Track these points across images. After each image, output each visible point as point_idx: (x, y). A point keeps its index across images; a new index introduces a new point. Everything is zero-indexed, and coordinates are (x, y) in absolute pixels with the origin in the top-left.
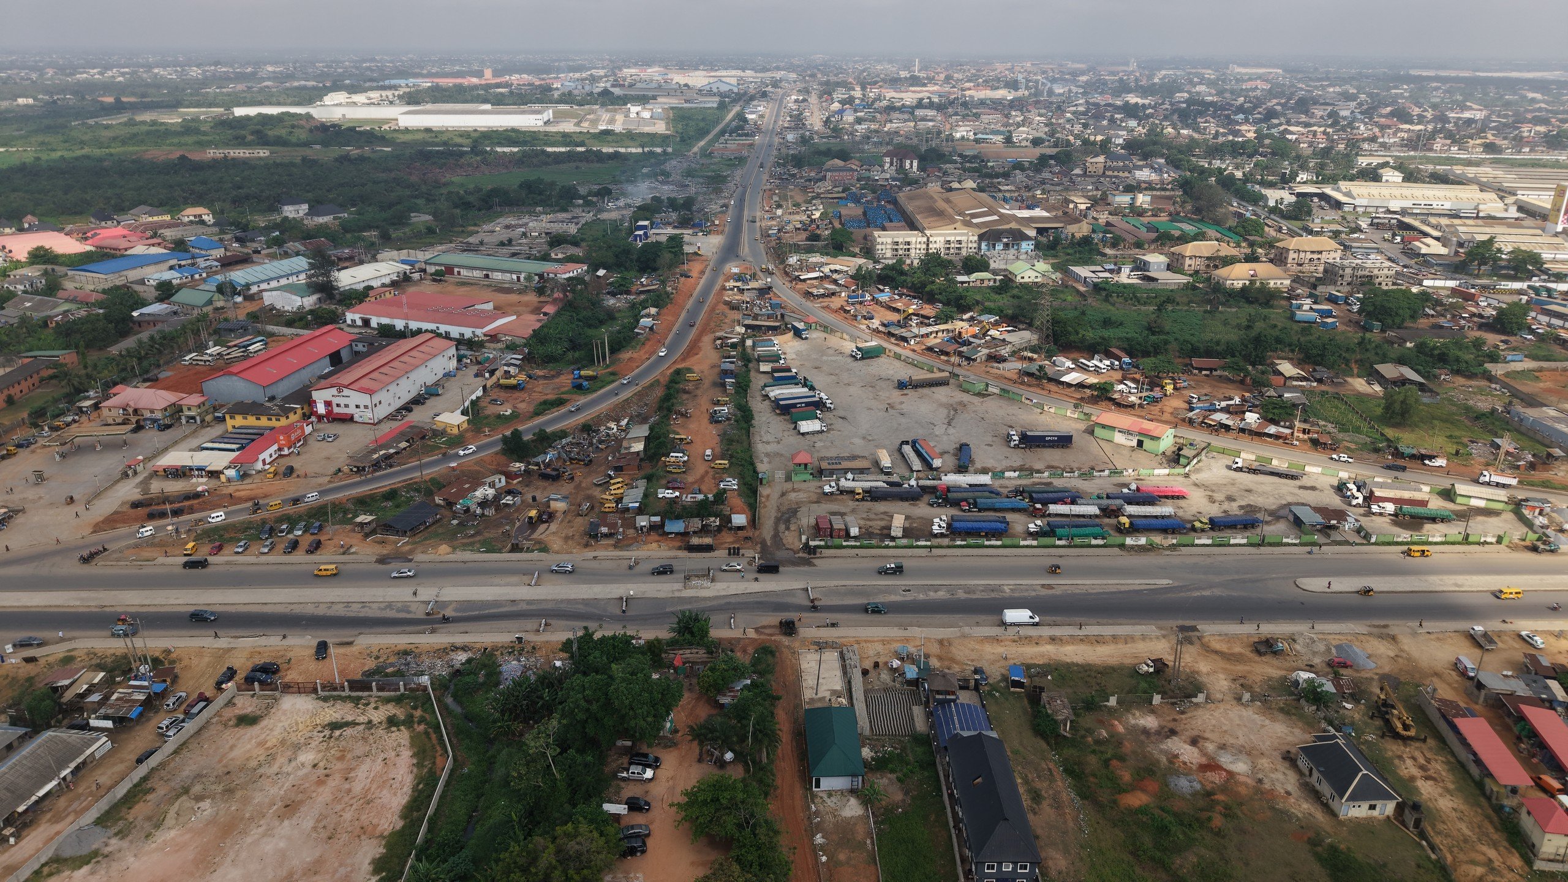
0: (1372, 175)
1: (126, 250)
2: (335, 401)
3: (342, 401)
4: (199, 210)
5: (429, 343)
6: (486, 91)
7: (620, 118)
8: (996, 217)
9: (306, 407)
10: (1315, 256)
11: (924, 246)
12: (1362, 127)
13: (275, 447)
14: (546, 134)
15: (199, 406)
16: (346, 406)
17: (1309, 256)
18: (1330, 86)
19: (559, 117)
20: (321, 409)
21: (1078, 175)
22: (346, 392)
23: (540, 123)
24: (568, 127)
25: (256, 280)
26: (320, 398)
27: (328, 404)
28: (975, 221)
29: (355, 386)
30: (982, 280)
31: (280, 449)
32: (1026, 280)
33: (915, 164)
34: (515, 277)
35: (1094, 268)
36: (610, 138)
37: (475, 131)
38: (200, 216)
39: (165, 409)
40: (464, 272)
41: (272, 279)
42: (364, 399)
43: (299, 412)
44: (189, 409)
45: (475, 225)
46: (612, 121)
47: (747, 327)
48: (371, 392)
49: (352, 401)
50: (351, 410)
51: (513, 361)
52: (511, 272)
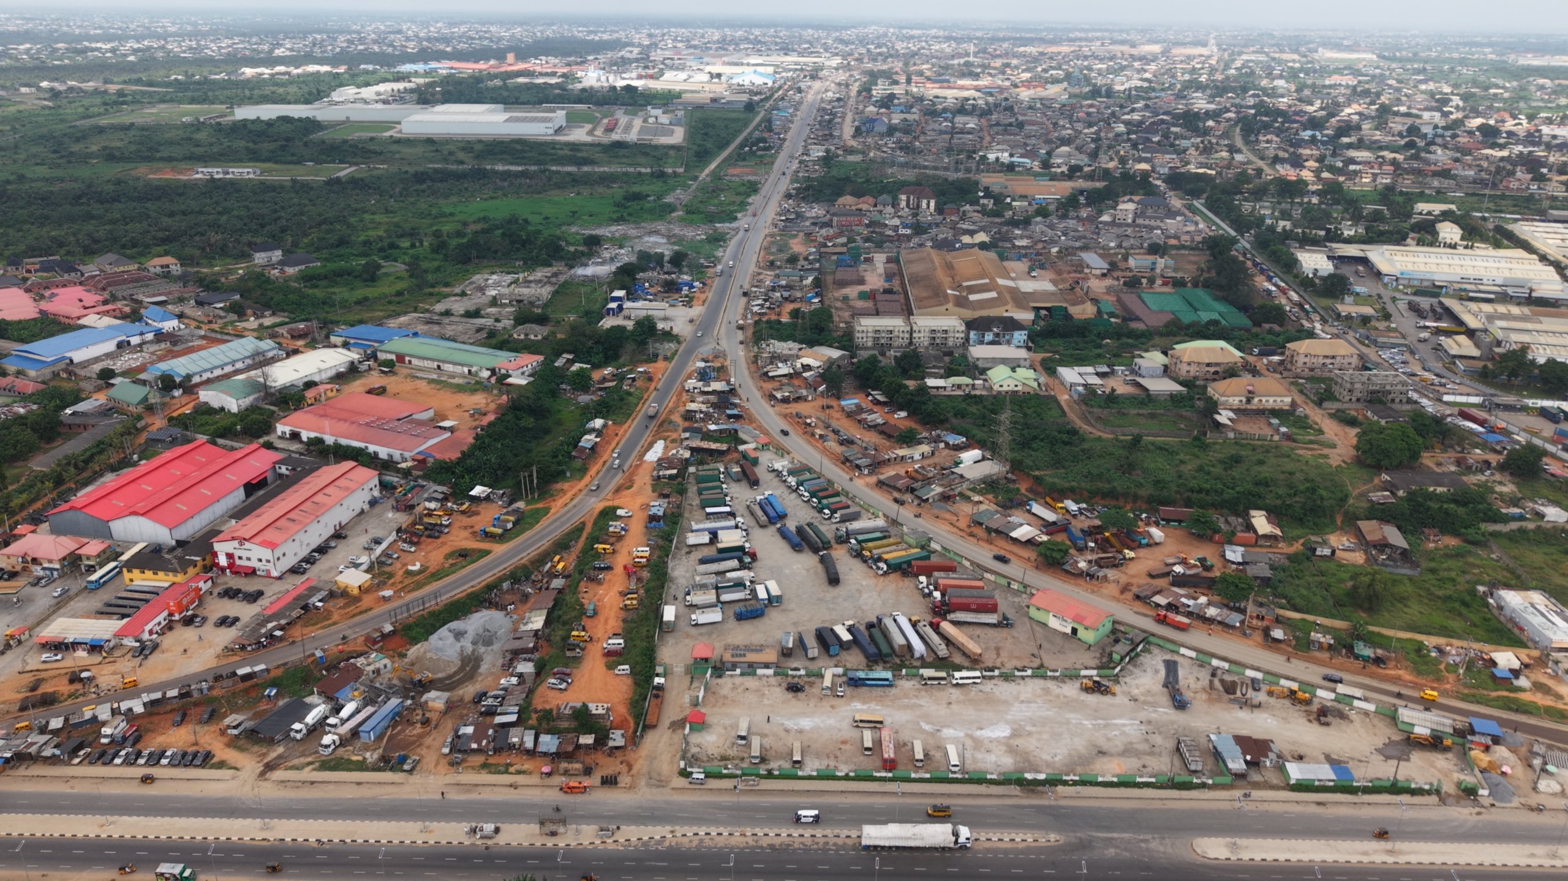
0: (1426, 233)
1: (79, 318)
2: (237, 553)
3: (244, 554)
4: (168, 260)
5: (349, 475)
6: (504, 80)
7: (638, 123)
8: (993, 294)
9: (209, 558)
10: (1328, 361)
11: (907, 335)
12: (1439, 152)
13: (165, 613)
14: (553, 145)
15: (99, 556)
16: (249, 559)
17: (1321, 361)
18: (1425, 81)
19: (573, 120)
20: (223, 561)
21: (1105, 223)
22: (247, 545)
23: (551, 131)
24: (579, 135)
25: (198, 369)
26: (222, 549)
27: (230, 556)
28: (973, 297)
29: (258, 539)
30: (959, 387)
31: (171, 615)
32: (1005, 388)
33: (932, 203)
34: (466, 370)
35: (1083, 369)
36: (622, 152)
37: (480, 141)
38: (167, 266)
39: (64, 559)
40: (415, 362)
41: (216, 367)
42: (266, 553)
43: (200, 564)
44: (88, 558)
45: (447, 285)
46: (628, 128)
47: (693, 450)
48: (272, 546)
49: (254, 555)
50: (254, 563)
51: (436, 495)
52: (462, 365)
